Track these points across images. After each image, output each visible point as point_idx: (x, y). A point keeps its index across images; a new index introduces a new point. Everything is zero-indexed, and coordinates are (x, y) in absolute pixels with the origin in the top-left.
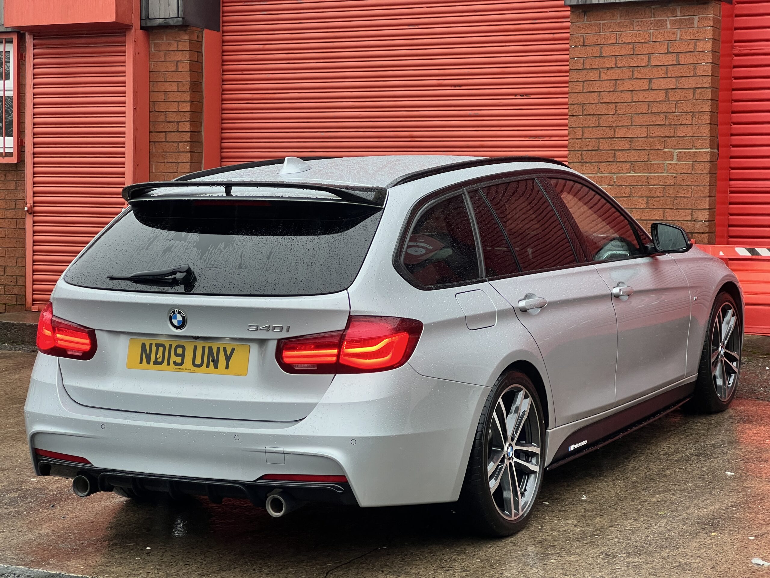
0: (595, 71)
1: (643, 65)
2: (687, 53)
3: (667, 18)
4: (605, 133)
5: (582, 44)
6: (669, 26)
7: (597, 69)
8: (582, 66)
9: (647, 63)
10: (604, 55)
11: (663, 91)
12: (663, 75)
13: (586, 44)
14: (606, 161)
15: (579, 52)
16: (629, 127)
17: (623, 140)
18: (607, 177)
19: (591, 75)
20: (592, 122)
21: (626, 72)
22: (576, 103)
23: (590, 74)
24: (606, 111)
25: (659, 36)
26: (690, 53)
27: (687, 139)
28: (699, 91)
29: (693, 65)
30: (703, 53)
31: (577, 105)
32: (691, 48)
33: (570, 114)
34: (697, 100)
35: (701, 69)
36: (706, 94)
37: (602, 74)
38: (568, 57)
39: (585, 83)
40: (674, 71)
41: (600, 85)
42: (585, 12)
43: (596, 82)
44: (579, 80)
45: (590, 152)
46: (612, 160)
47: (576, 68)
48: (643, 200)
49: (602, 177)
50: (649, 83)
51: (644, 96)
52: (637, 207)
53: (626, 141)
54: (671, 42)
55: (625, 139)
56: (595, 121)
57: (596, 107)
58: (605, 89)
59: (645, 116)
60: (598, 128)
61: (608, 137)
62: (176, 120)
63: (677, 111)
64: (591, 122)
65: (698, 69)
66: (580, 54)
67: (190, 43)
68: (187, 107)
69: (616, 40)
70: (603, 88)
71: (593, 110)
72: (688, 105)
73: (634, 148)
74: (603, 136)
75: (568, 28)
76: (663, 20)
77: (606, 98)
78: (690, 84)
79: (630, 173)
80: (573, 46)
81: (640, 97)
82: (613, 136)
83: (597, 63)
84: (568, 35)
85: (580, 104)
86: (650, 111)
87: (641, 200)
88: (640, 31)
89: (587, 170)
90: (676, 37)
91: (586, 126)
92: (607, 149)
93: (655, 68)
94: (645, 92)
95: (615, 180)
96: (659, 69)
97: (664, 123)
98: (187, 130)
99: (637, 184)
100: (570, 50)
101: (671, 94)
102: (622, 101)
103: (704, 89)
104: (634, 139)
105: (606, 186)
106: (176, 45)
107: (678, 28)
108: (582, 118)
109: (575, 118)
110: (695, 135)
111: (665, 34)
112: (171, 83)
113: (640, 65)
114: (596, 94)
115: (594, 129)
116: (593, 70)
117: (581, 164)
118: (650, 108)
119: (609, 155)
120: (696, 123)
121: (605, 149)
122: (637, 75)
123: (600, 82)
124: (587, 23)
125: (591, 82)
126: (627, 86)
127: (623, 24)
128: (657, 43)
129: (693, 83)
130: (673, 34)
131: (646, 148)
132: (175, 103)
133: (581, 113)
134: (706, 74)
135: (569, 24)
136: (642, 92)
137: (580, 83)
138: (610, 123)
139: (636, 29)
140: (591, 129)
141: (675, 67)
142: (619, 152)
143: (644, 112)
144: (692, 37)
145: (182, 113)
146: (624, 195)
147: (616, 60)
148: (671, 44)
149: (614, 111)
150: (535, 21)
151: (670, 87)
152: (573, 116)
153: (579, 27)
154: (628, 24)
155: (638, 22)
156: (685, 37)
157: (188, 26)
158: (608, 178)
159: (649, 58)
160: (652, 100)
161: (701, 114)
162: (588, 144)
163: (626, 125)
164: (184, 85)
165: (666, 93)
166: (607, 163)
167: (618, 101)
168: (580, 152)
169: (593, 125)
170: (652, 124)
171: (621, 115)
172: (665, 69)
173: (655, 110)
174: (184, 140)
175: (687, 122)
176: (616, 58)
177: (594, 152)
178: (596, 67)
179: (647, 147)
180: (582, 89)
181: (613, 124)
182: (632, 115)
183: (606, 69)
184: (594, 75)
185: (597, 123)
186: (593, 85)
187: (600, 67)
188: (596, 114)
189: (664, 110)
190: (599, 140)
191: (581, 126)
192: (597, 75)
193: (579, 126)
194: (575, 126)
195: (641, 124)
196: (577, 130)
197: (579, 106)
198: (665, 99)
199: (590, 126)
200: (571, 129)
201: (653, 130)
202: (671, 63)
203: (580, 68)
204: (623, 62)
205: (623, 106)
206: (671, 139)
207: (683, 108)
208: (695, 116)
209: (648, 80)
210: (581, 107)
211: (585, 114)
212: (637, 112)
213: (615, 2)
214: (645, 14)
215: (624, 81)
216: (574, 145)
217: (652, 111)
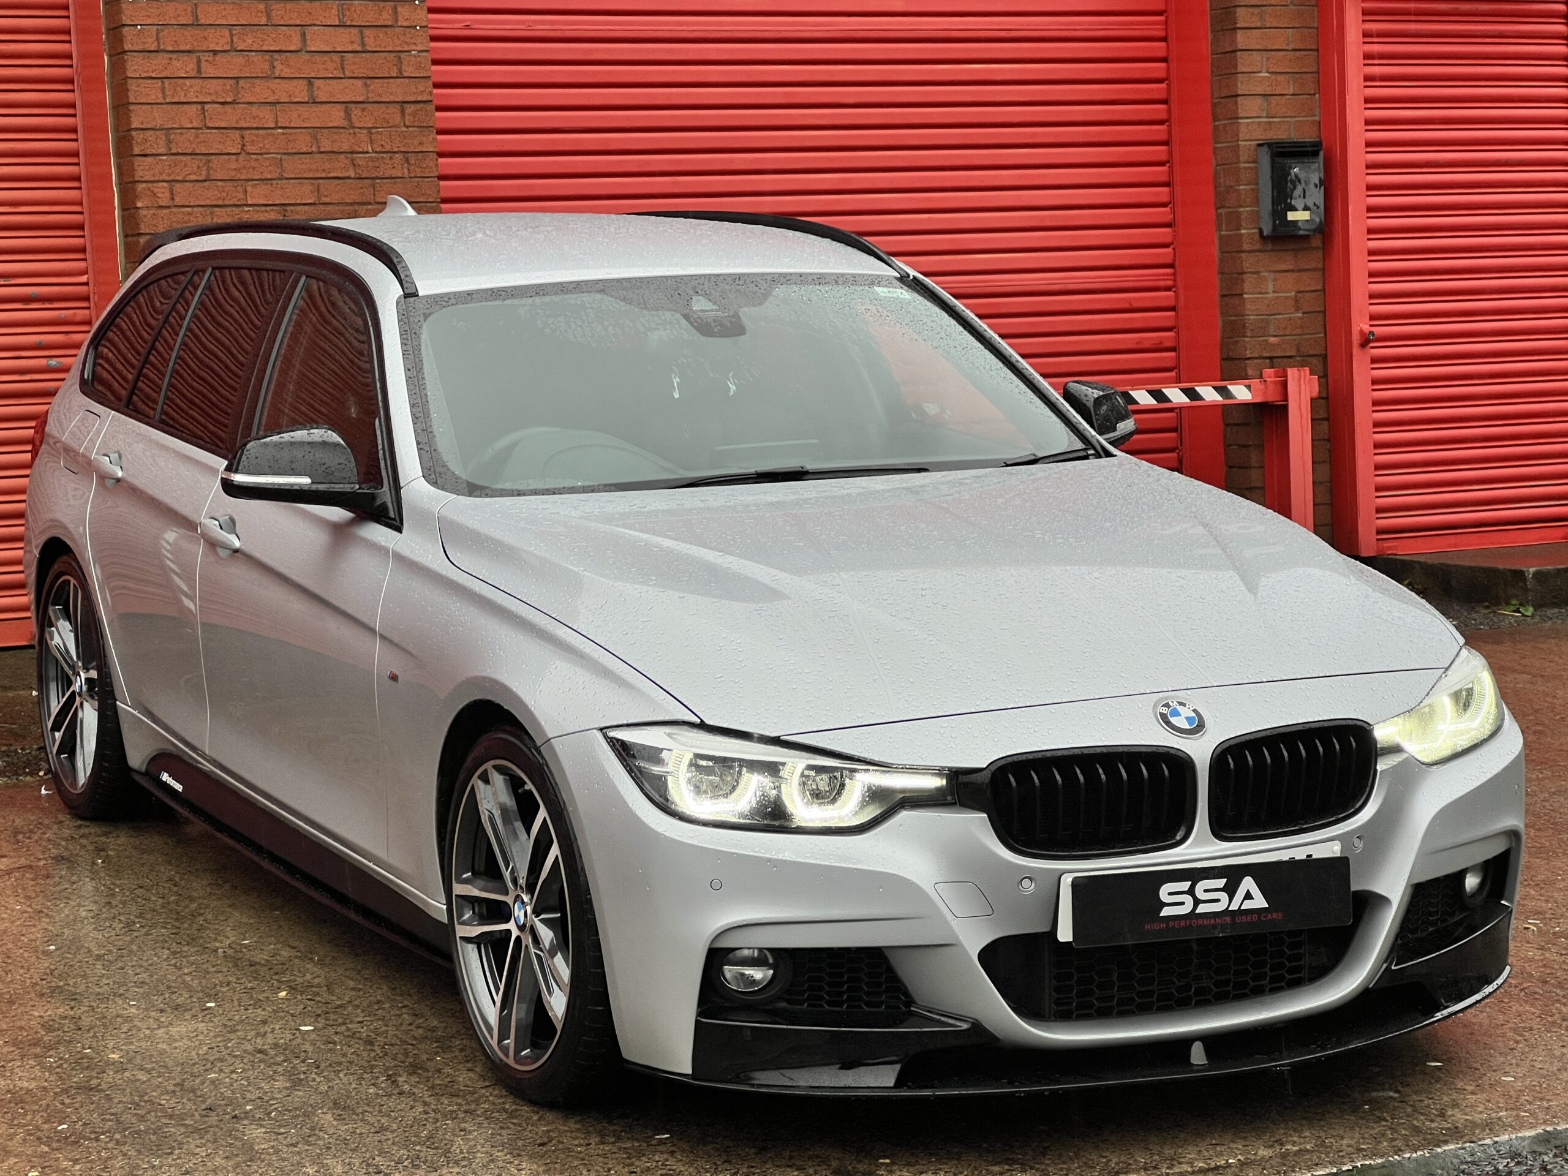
0: (186, 58)
1: (293, 48)
2: (380, 29)
4: (224, 195)
7: (189, 52)
8: (156, 43)
9: (299, 46)
10: (202, 21)
11: (338, 106)
12: (335, 72)
15: (145, 14)
16: (274, 182)
17: (266, 211)
19: (179, 65)
20: (191, 168)
21: (255, 60)
22: (148, 126)
23: (174, 62)
24: (221, 146)
26: (384, 29)
28: (410, 109)
29: (393, 55)
30: (413, 31)
31: (151, 132)
32: (387, 17)
34: (407, 127)
35: (411, 63)
36: (427, 115)
37: (203, 65)
39: (166, 81)
41: (202, 87)
43: (193, 81)
44: (154, 75)
47: (141, 48)
50: (310, 88)
51: (299, 116)
53: (272, 213)
54: (345, 4)
55: (268, 208)
56: (198, 167)
57: (197, 137)
58: (215, 99)
59: (306, 158)
60: (207, 184)
61: (231, 202)
63: (370, 150)
64: (188, 170)
65: (405, 62)
66: (149, 16)
70: (210, 94)
71: (191, 143)
72: (393, 137)
74: (220, 203)
77: (219, 116)
78: (391, 93)
81: (292, 117)
82: (241, 202)
83: (188, 39)
85: (161, 130)
86: (316, 149)
91: (180, 178)
93: (317, 57)
94: (302, 109)
96: (325, 58)
97: (347, 174)
101: (356, 111)
102: (255, 125)
103: (421, 105)
104: (288, 208)
108: (166, 160)
109: (149, 159)
113: (284, 49)
114: (194, 107)
115: (198, 185)
116: (181, 54)
118: (315, 140)
120: (412, 175)
122: (280, 69)
123: (200, 81)
125: (181, 81)
126: (261, 91)
129: (397, 91)
133: (162, 150)
134: (421, 75)
136: (295, 106)
137: (154, 81)
138: (233, 173)
140: (189, 185)
141: (359, 55)
143: (304, 150)
147: (232, 35)
148: (346, 6)
149: (240, 147)
151: (354, 99)
152: (145, 156)
159: (304, 35)
160: (318, 125)
161: (420, 157)
162: (186, 219)
163: (269, 177)
165: (346, 111)
167: (245, 125)
169: (193, 177)
170: (323, 175)
171: (255, 156)
172: (339, 60)
173: (326, 146)
175: (394, 173)
176: (230, 30)
178: (188, 48)
180: (160, 95)
181: (238, 175)
182: (279, 156)
183: (211, 54)
184: (183, 66)
185: (204, 173)
186: (185, 88)
187: (196, 48)
188: (198, 152)
189: (345, 147)
190: (211, 209)
191: (167, 178)
192: (192, 66)
193: (162, 178)
194: (152, 179)
195: (300, 176)
196: (158, 187)
197: (157, 132)
198: (345, 123)
199: (188, 178)
200: (144, 185)
201: (327, 190)
202: (350, 49)
203: (152, 49)
204: (247, 41)
205: (257, 136)
206: (366, 207)
207: (383, 143)
208: (407, 161)
209: (305, 82)
210: (163, 137)
211: (174, 151)
212: (290, 150)
215: (253, 81)
216: (153, 223)
217: (319, 147)
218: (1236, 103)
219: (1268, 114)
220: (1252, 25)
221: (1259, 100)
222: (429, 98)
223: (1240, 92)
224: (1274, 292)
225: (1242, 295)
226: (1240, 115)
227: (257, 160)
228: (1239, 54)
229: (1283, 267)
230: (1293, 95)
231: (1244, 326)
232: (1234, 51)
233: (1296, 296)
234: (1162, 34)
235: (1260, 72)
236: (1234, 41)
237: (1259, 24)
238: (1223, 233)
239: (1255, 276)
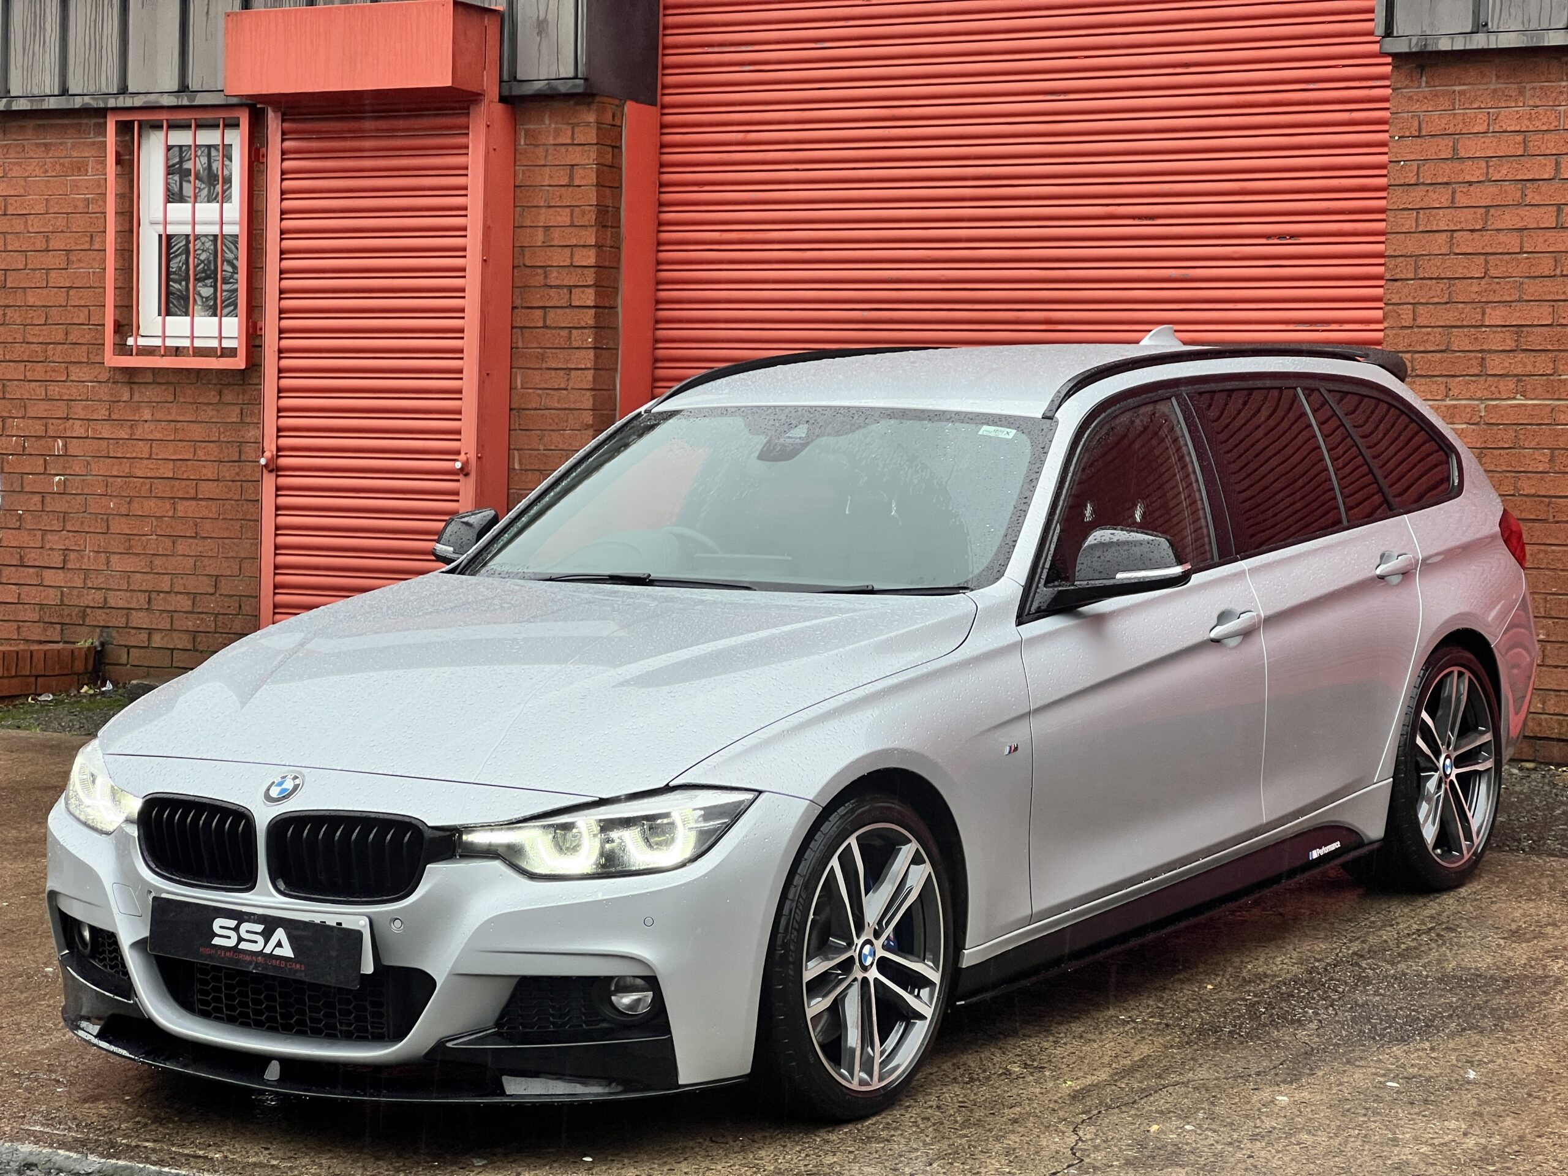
0: (1442, 190)
1: (1546, 176)
4: (1464, 316)
5: (1417, 134)
7: (1446, 184)
8: (1415, 177)
9: (1553, 174)
10: (1462, 154)
13: (1424, 133)
14: (1465, 373)
15: (1409, 150)
16: (1513, 304)
17: (1502, 332)
18: (1465, 406)
19: (1435, 196)
20: (1436, 292)
21: (1508, 190)
22: (1400, 253)
23: (1431, 194)
24: (1465, 271)
31: (1403, 259)
33: (1388, 276)
37: (1458, 195)
38: (1385, 158)
39: (1421, 212)
41: (1454, 216)
42: (1422, 68)
43: (1445, 211)
44: (1409, 207)
45: (1429, 355)
46: (1477, 372)
47: (1402, 182)
48: (1544, 454)
49: (1455, 406)
50: (1558, 215)
51: (1545, 241)
52: (1530, 469)
53: (1508, 334)
55: (1504, 329)
56: (1442, 290)
57: (1444, 262)
58: (1463, 226)
59: (1547, 281)
60: (1448, 306)
61: (1469, 323)
62: (566, 283)
64: (1432, 293)
66: (1412, 152)
67: (598, 129)
68: (589, 258)
69: (1488, 124)
70: (1460, 222)
71: (1438, 268)
73: (1524, 347)
74: (1459, 324)
75: (1386, 100)
77: (1466, 243)
79: (1514, 398)
80: (1397, 138)
81: (1538, 242)
82: (1479, 323)
83: (1445, 172)
84: (1386, 114)
85: (1411, 256)
86: (1558, 272)
87: (1537, 455)
88: (1537, 107)
89: (1423, 392)
91: (1423, 301)
92: (1467, 349)
94: (1548, 234)
95: (1483, 414)
98: (591, 303)
99: (1530, 421)
100: (1391, 144)
102: (1500, 251)
104: (1525, 329)
105: (1464, 426)
106: (569, 133)
108: (1412, 285)
109: (1399, 283)
112: (558, 209)
113: (1537, 177)
114: (1444, 235)
115: (1439, 307)
116: (1439, 186)
118: (1558, 264)
119: (1471, 362)
121: (1462, 348)
122: (1532, 197)
123: (1452, 211)
124: (1426, 89)
125: (1434, 211)
126: (1509, 219)
127: (1503, 92)
131: (1550, 347)
132: (566, 249)
133: (1411, 276)
135: (1389, 91)
136: (1542, 232)
137: (1410, 212)
138: (1474, 296)
139: (1531, 103)
140: (1432, 307)
142: (1493, 356)
143: (1547, 273)
145: (579, 271)
146: (1501, 445)
147: (1488, 167)
149: (1483, 270)
150: (1312, 86)
152: (1396, 280)
154: (1514, 94)
155: (1534, 88)
157: (593, 95)
158: (1468, 410)
159: (1557, 164)
160: (1563, 250)
162: (1425, 338)
163: (1509, 299)
164: (584, 214)
166: (1467, 378)
167: (1490, 251)
168: (1408, 356)
169: (1436, 300)
171: (1497, 280)
174: (583, 324)
176: (1487, 162)
177: (1439, 355)
178: (1445, 180)
179: (1553, 345)
180: (1414, 225)
181: (1479, 298)
182: (1521, 280)
183: (1467, 185)
184: (1440, 198)
185: (1447, 296)
186: (1438, 218)
187: (1453, 180)
188: (1444, 276)
190: (1450, 330)
191: (1412, 301)
192: (1447, 197)
193: (1407, 301)
194: (1398, 302)
195: (1540, 298)
196: (1402, 309)
197: (1408, 259)
199: (1431, 301)
203: (1412, 182)
204: (1503, 171)
205: (1501, 260)
209: (1555, 208)
210: (1413, 263)
211: (1421, 276)
212: (1532, 274)
213: (1486, 47)
214: (1549, 73)
215: (1503, 209)
216: (1395, 341)
217: (1562, 271)
227: (1498, 283)
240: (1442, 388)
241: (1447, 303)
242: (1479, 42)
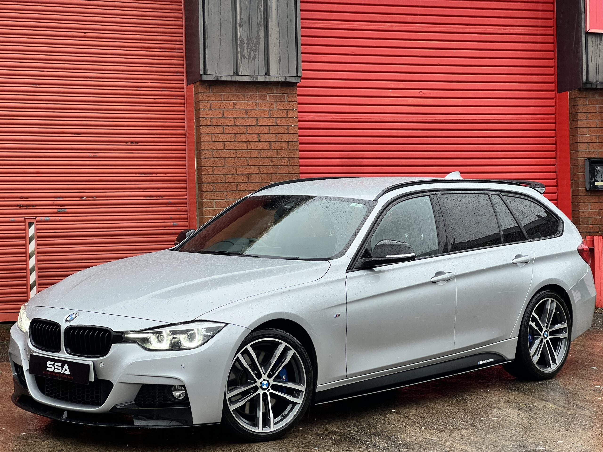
0: (219, 128)
1: (254, 124)
2: (282, 118)
3: (267, 94)
5: (210, 108)
6: (268, 99)
7: (221, 126)
8: (210, 123)
9: (256, 124)
10: (225, 116)
11: (267, 143)
12: (267, 132)
13: (212, 108)
14: (231, 190)
15: (206, 114)
16: (246, 167)
20: (220, 162)
21: (241, 128)
22: (207, 149)
23: (216, 129)
24: (229, 155)
25: (263, 105)
26: (283, 118)
27: (285, 175)
28: (290, 144)
29: (286, 126)
30: (293, 119)
31: (208, 151)
32: (284, 115)
34: (290, 149)
35: (292, 129)
36: (296, 146)
37: (225, 129)
39: (213, 135)
40: (273, 130)
41: (224, 137)
42: (210, 86)
43: (221, 135)
44: (209, 133)
45: (219, 184)
46: (235, 190)
47: (205, 124)
49: (229, 202)
51: (255, 146)
53: (245, 177)
54: (271, 110)
55: (243, 175)
56: (222, 162)
57: (222, 152)
59: (256, 159)
61: (232, 173)
63: (277, 157)
64: (218, 163)
65: (290, 129)
66: (208, 114)
69: (234, 106)
70: (227, 139)
71: (220, 154)
72: (285, 153)
73: (250, 181)
74: (228, 173)
76: (264, 95)
77: (229, 146)
80: (203, 109)
82: (235, 173)
83: (221, 122)
86: (259, 156)
88: (249, 101)
89: (218, 197)
90: (274, 107)
91: (215, 165)
92: (231, 182)
93: (261, 127)
94: (256, 143)
96: (264, 128)
97: (269, 164)
101: (273, 144)
102: (240, 149)
103: (295, 142)
104: (250, 175)
107: (275, 101)
108: (212, 160)
109: (207, 159)
110: (290, 173)
111: (267, 105)
113: (251, 125)
114: (221, 143)
115: (221, 167)
116: (218, 126)
117: (212, 193)
118: (259, 154)
119: (233, 186)
120: (291, 165)
121: (229, 182)
122: (249, 131)
123: (224, 135)
124: (211, 93)
125: (217, 135)
126: (243, 138)
127: (238, 95)
128: (262, 110)
129: (286, 138)
130: (272, 104)
131: (258, 181)
133: (211, 157)
134: (295, 133)
136: (254, 143)
137: (209, 135)
139: (247, 100)
140: (218, 168)
141: (275, 127)
142: (240, 184)
143: (256, 156)
144: (285, 108)
147: (234, 120)
148: (271, 111)
149: (235, 155)
151: (272, 140)
152: (205, 158)
153: (206, 96)
154: (241, 96)
155: (248, 95)
156: (280, 107)
159: (257, 120)
160: (261, 149)
161: (293, 159)
162: (217, 178)
163: (244, 165)
165: (270, 144)
166: (232, 192)
167: (237, 149)
168: (212, 184)
169: (220, 165)
170: (262, 164)
171: (240, 158)
172: (268, 128)
173: (263, 155)
175: (285, 164)
176: (234, 119)
177: (222, 184)
178: (220, 124)
179: (259, 180)
180: (211, 139)
181: (234, 164)
182: (248, 158)
183: (228, 126)
184: (219, 130)
185: (223, 164)
186: (219, 137)
187: (223, 125)
188: (222, 157)
189: (269, 156)
190: (225, 175)
191: (212, 165)
192: (221, 130)
193: (210, 165)
194: (207, 165)
195: (254, 165)
196: (208, 168)
197: (209, 151)
198: (269, 148)
199: (218, 165)
200: (204, 167)
201: (263, 169)
202: (272, 124)
203: (209, 125)
204: (239, 122)
205: (241, 152)
206: (275, 175)
207: (281, 154)
208: (289, 160)
209: (257, 135)
210: (211, 152)
211: (214, 157)
212: (251, 157)
213: (238, 80)
214: (253, 90)
215: (240, 135)
216: (207, 179)
217: (261, 156)
218: (577, 145)
219: (589, 149)
220: (583, 119)
221: (586, 144)
222: (297, 140)
223: (579, 141)
224: (591, 210)
225: (579, 210)
226: (579, 149)
227: (240, 160)
228: (578, 128)
229: (595, 201)
230: (598, 142)
231: (580, 221)
232: (577, 128)
233: (599, 211)
234: (554, 121)
235: (586, 135)
236: (577, 124)
237: (586, 119)
238: (573, 189)
239: (584, 204)
240: (224, 195)
241: (223, 166)
242: (236, 78)
